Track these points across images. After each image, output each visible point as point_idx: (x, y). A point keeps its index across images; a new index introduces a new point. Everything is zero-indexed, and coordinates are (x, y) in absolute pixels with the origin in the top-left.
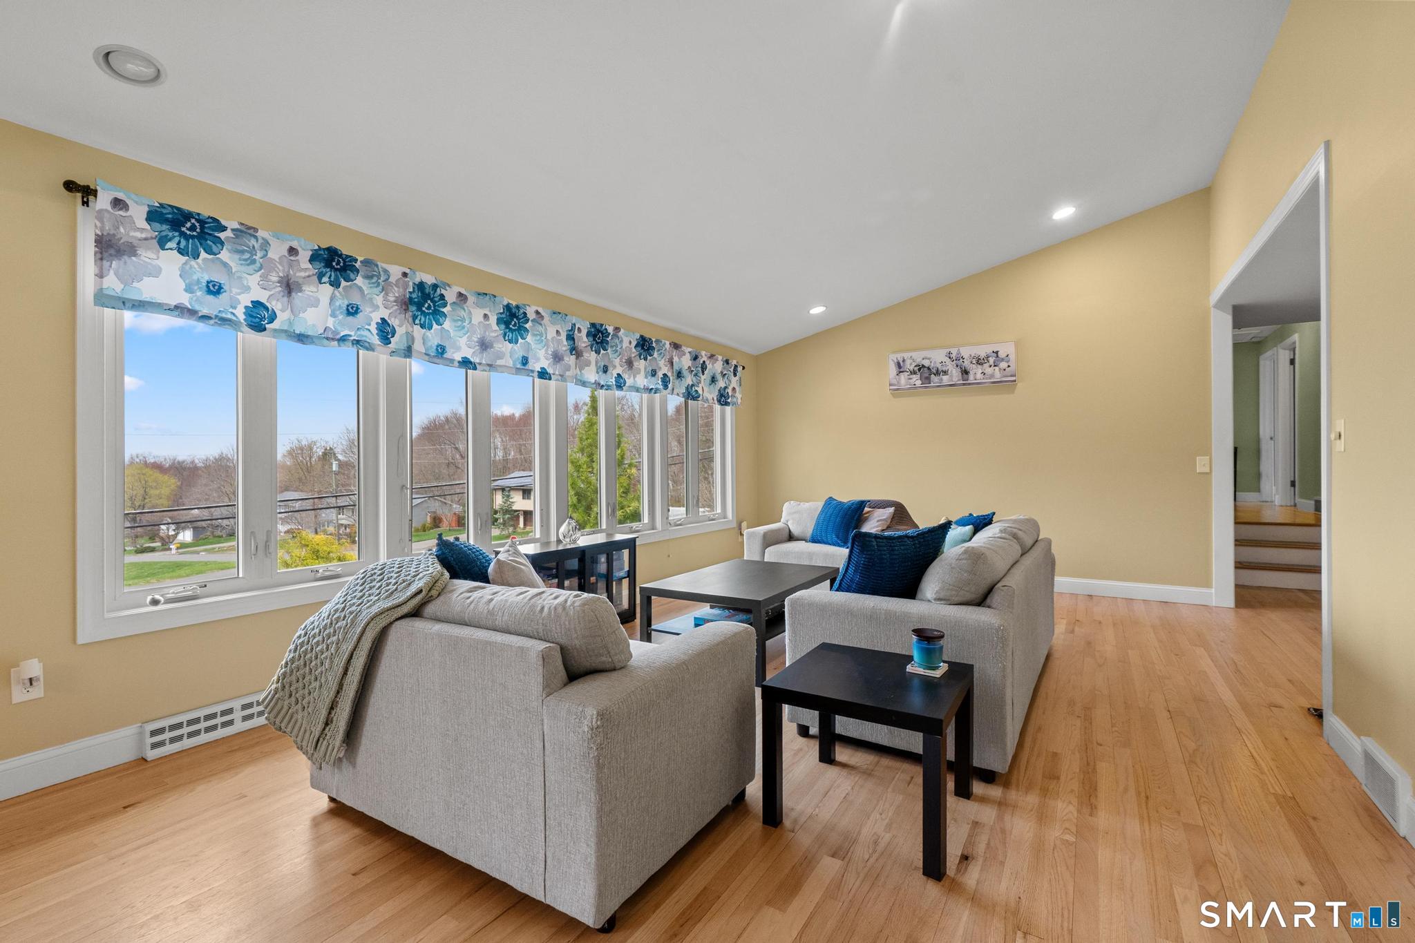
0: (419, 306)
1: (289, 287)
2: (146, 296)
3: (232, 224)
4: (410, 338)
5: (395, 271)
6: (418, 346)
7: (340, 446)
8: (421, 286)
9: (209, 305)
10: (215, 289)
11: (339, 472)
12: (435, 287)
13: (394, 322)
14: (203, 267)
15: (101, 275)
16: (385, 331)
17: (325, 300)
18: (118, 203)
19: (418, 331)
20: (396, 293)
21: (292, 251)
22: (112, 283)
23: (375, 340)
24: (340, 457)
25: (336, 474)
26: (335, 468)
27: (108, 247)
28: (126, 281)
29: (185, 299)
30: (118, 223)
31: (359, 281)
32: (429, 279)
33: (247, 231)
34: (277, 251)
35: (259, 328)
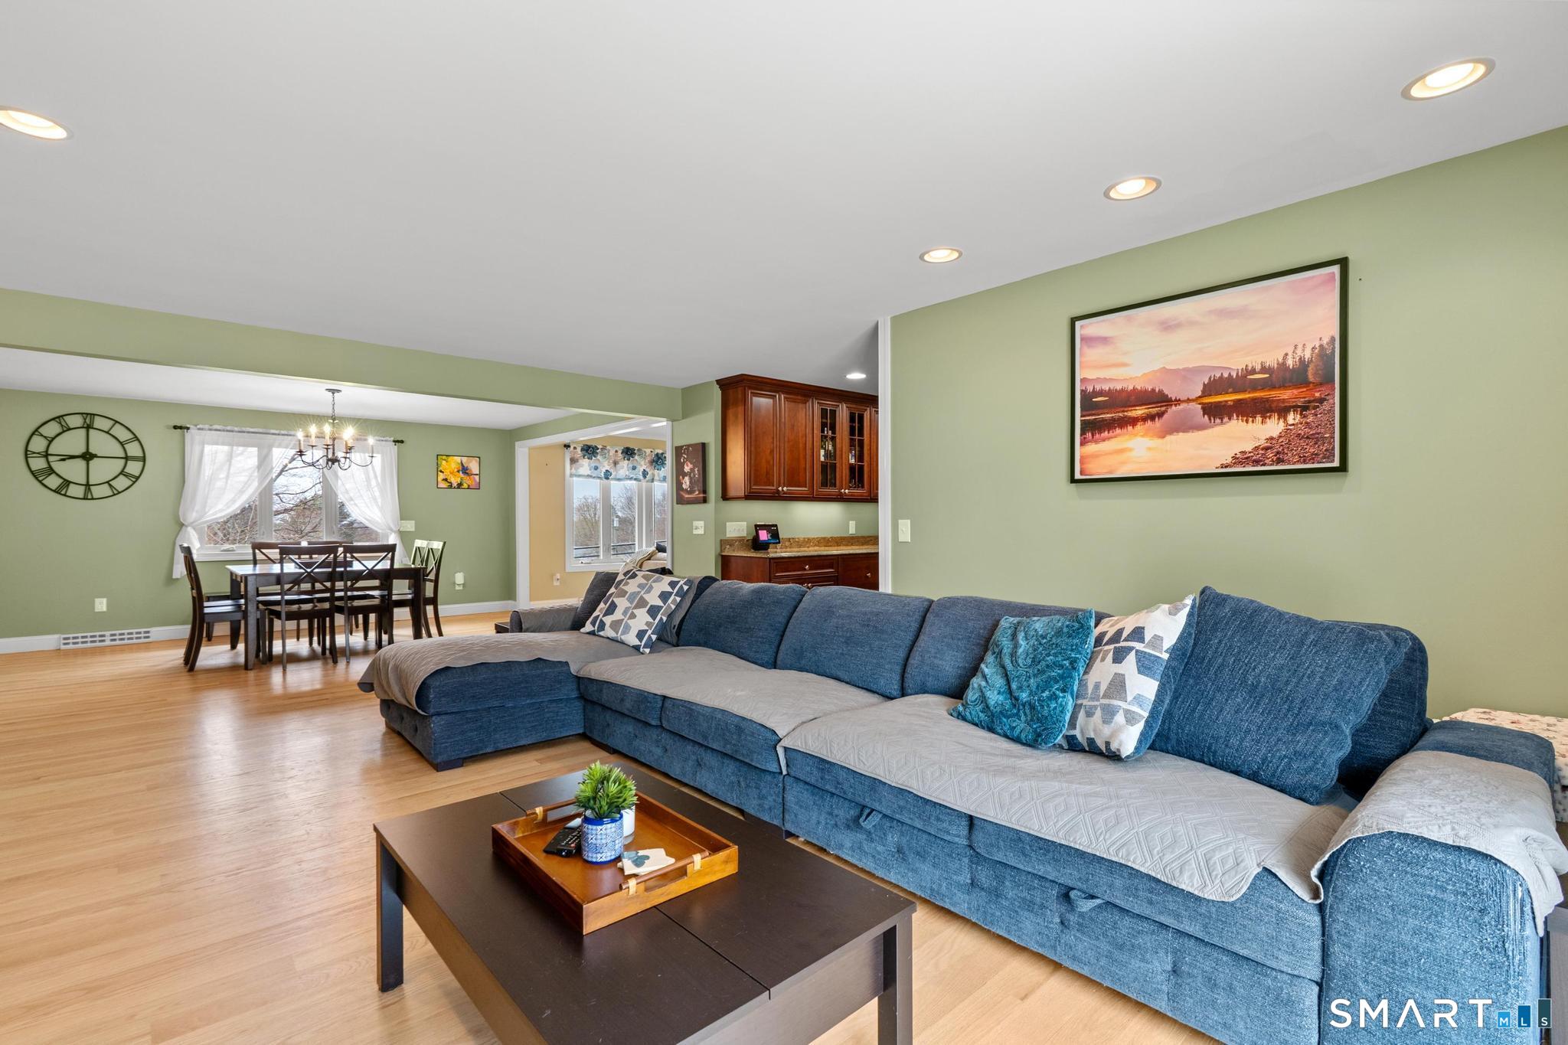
0: (657, 462)
1: (615, 463)
2: (580, 473)
3: (600, 447)
4: (654, 475)
5: (648, 451)
6: (656, 478)
7: (620, 504)
8: (657, 454)
9: (595, 473)
10: (596, 468)
11: (619, 527)
12: (662, 454)
13: (647, 470)
14: (593, 462)
15: (571, 469)
16: (645, 474)
17: (625, 466)
18: (575, 448)
19: (656, 472)
20: (649, 459)
21: (616, 451)
22: (573, 471)
23: (641, 477)
24: (620, 514)
25: (617, 529)
26: (616, 524)
27: (573, 461)
28: (576, 469)
29: (589, 473)
30: (575, 453)
31: (636, 457)
32: (660, 452)
33: (604, 448)
34: (612, 452)
35: (607, 478)
